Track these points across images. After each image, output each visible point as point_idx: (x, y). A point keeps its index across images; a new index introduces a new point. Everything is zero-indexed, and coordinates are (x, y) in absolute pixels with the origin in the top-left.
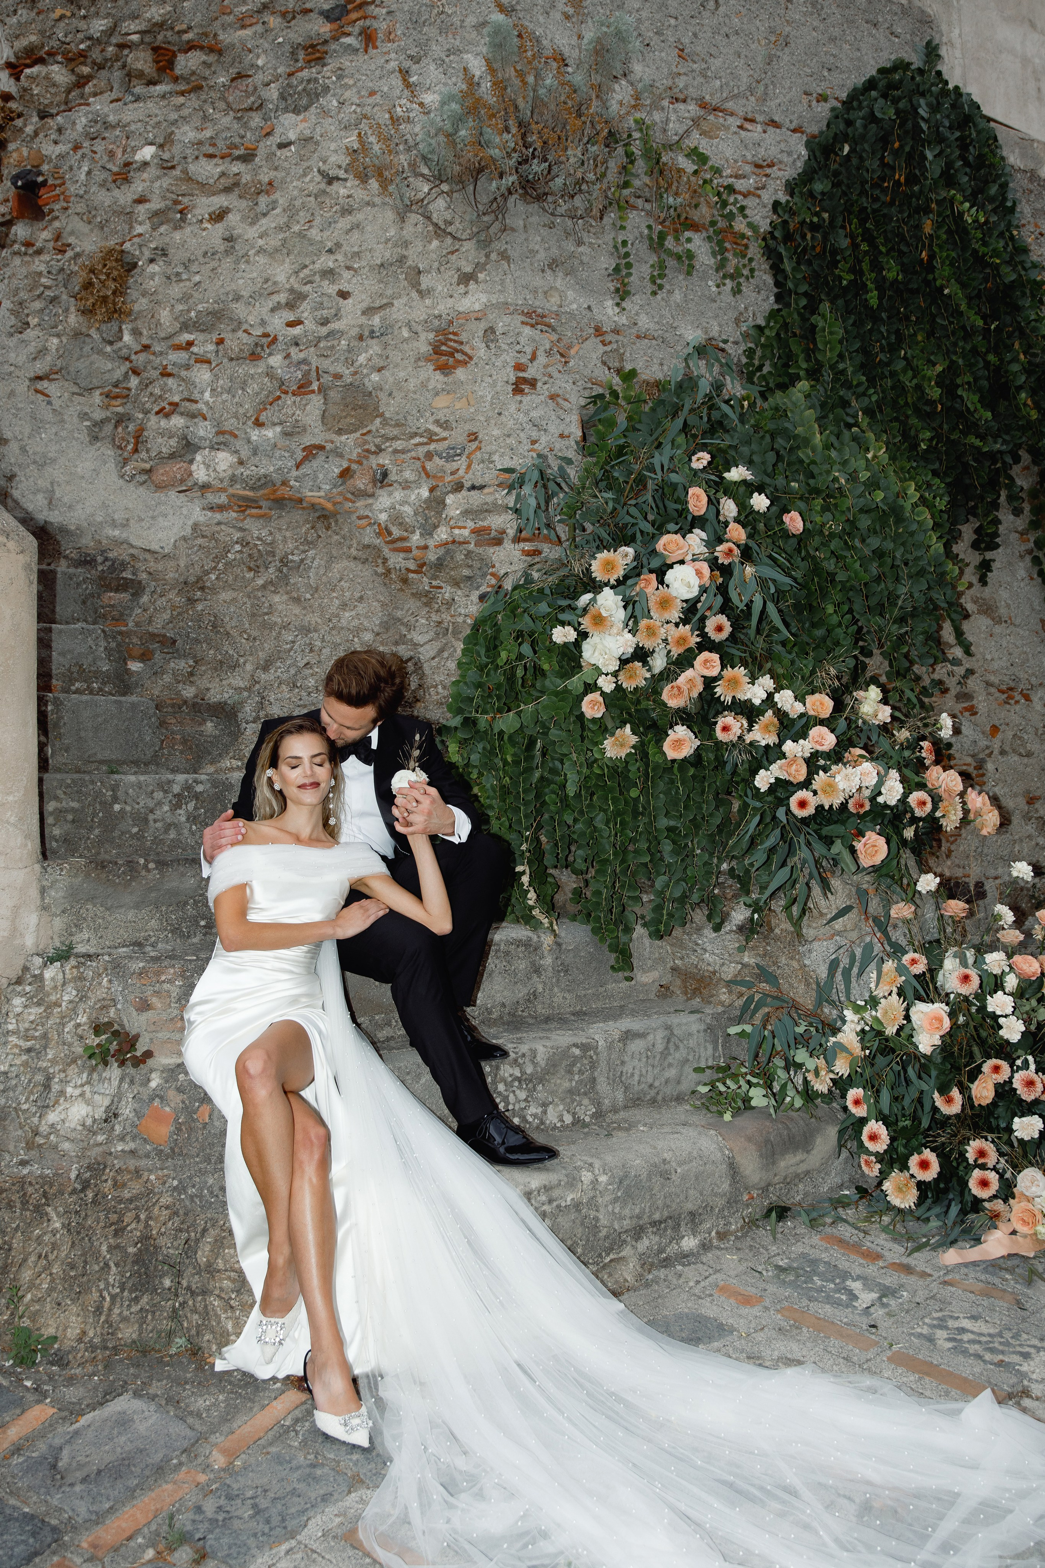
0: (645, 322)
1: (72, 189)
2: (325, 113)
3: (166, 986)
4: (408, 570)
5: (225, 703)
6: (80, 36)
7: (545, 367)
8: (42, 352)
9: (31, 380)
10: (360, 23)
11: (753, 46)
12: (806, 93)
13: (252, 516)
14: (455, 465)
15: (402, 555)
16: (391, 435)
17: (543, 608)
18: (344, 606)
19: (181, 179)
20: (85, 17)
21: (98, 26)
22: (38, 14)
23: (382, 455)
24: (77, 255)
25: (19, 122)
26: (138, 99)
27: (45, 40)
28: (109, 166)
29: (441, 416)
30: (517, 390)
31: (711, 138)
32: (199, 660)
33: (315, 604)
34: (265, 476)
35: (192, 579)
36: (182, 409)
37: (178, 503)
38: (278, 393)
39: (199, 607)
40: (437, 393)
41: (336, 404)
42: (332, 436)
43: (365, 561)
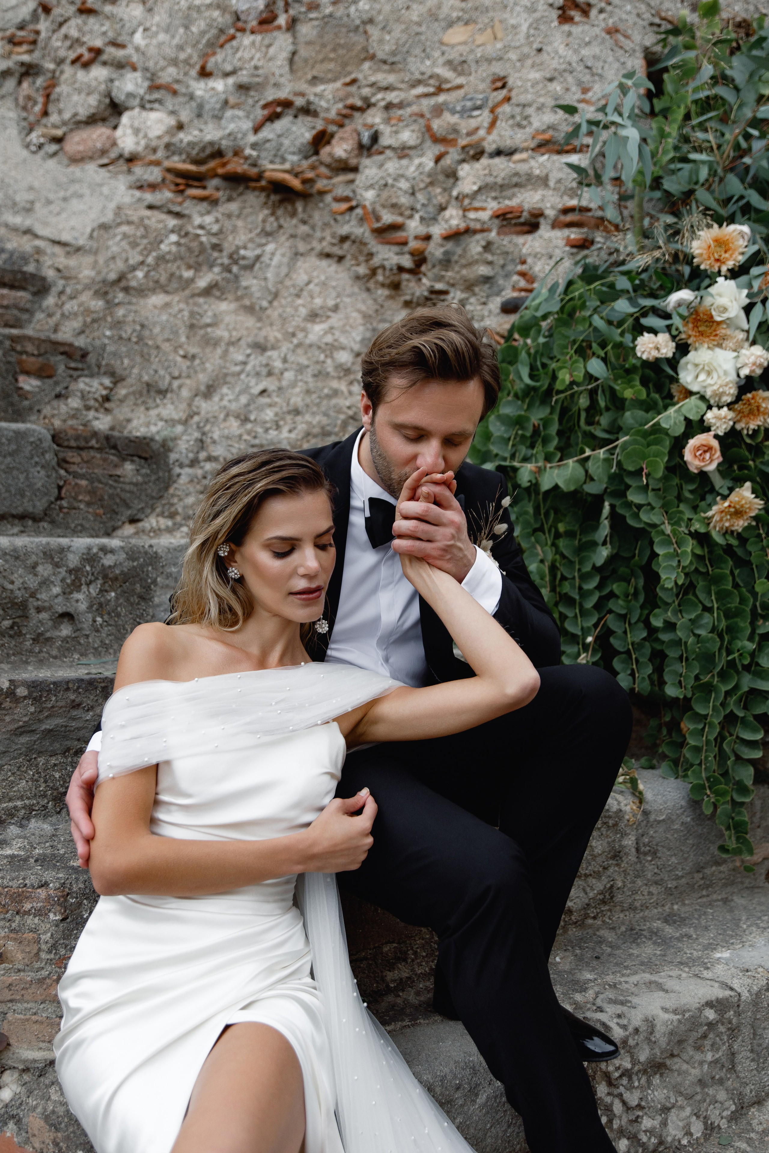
3: (31, 921)
4: (401, 269)
5: (152, 439)
13: (194, 198)
14: (473, 123)
15: (396, 248)
16: (384, 84)
17: (622, 306)
18: (313, 316)
23: (371, 111)
29: (453, 55)
30: (565, 17)
32: (118, 380)
33: (274, 314)
34: (211, 143)
35: (113, 276)
36: (104, 57)
37: (98, 179)
38: (232, 31)
39: (120, 312)
40: (451, 24)
41: (309, 43)
42: (303, 86)
43: (341, 259)
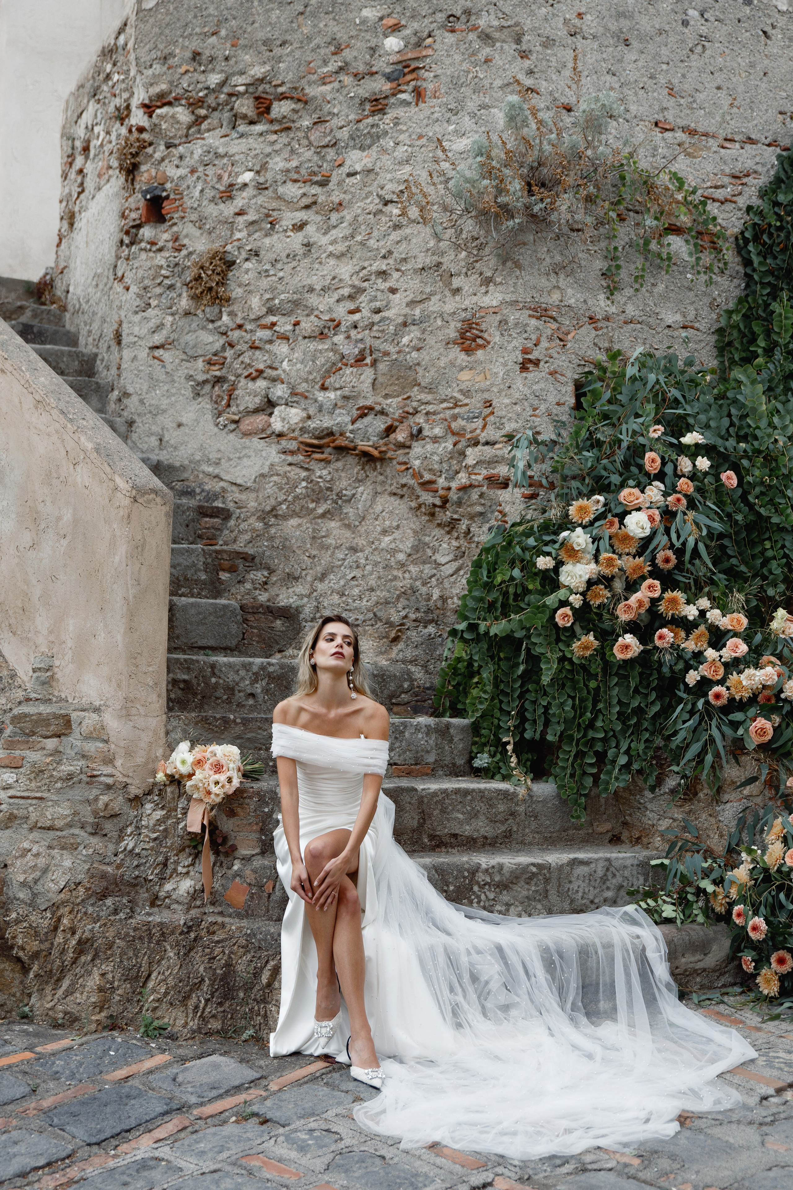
0: (631, 310)
1: (188, 203)
2: (384, 151)
4: (435, 505)
5: (291, 607)
6: (200, 86)
7: (547, 349)
8: (160, 327)
9: (150, 348)
10: (413, 83)
11: (734, 80)
12: (781, 113)
13: (317, 459)
14: (474, 426)
15: (431, 494)
16: (425, 401)
17: (531, 541)
18: (384, 532)
19: (272, 198)
20: (204, 72)
21: (214, 79)
22: (169, 68)
23: (418, 415)
24: (191, 253)
25: (150, 150)
26: (242, 136)
27: (173, 88)
28: (217, 186)
29: (463, 386)
30: (524, 367)
31: (695, 157)
32: (271, 571)
33: (362, 529)
34: (327, 428)
35: (268, 508)
36: (265, 375)
37: (260, 447)
38: (340, 365)
39: (273, 531)
40: (462, 369)
41: (383, 374)
42: (380, 400)
43: (402, 496)
